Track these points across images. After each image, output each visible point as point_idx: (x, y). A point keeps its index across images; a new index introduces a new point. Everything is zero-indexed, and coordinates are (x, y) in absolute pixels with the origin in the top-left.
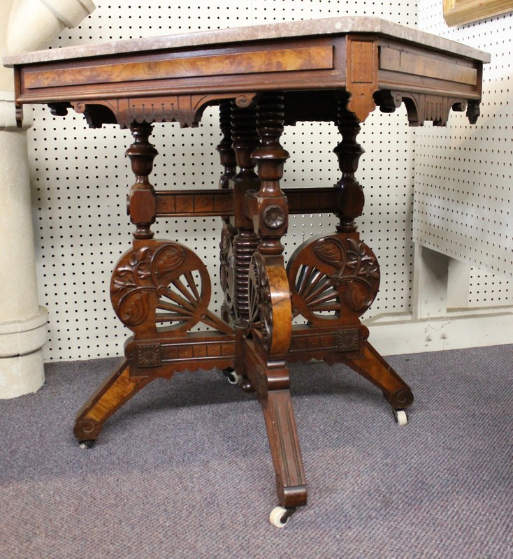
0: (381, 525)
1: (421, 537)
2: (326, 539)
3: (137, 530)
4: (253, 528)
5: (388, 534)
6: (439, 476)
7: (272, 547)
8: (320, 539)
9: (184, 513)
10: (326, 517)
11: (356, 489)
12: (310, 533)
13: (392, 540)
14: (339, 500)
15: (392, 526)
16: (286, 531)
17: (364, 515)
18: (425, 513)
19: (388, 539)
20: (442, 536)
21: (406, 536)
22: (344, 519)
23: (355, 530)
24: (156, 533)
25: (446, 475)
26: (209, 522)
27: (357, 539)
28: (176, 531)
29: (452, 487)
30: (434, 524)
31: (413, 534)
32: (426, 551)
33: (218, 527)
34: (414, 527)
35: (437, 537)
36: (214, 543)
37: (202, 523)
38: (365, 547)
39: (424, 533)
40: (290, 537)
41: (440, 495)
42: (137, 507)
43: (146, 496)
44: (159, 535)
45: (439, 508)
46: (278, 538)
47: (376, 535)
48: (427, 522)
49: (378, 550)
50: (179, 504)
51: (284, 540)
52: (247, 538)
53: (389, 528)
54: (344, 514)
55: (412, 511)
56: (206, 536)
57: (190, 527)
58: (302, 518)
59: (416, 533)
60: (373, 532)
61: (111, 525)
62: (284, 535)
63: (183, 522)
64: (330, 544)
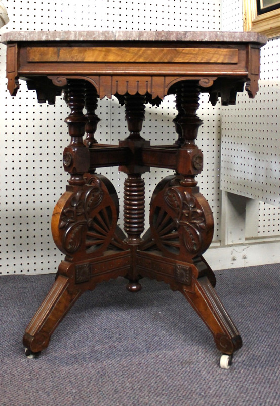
0: (232, 385)
1: (261, 392)
2: (194, 396)
3: (52, 396)
4: (139, 391)
5: (238, 390)
6: (263, 350)
7: (156, 403)
8: (190, 396)
9: (85, 383)
10: (190, 381)
11: (207, 361)
12: (181, 393)
13: (242, 395)
14: (197, 369)
15: (239, 385)
16: (164, 392)
17: (217, 378)
18: (260, 376)
19: (239, 394)
20: (277, 390)
21: (251, 392)
22: (204, 381)
23: (214, 389)
24: (67, 398)
25: (268, 349)
26: (104, 389)
27: (217, 395)
28: (81, 396)
29: (275, 357)
30: (268, 382)
31: (256, 389)
32: (268, 400)
33: (113, 391)
34: (255, 385)
35: (273, 391)
36: (112, 403)
37: (100, 389)
38: (224, 400)
39: (263, 388)
40: (168, 396)
41: (267, 362)
42: (48, 380)
43: (52, 372)
44: (69, 399)
45: (269, 371)
46: (159, 397)
47: (230, 392)
48: (263, 381)
49: (234, 402)
50: (79, 377)
51: (164, 398)
52: (136, 398)
53: (237, 387)
54: (203, 379)
55: (251, 374)
56: (105, 398)
57: (92, 393)
58: (174, 383)
59: (257, 389)
60: (227, 390)
61: (31, 394)
62: (163, 395)
63: (85, 389)
64: (198, 399)
